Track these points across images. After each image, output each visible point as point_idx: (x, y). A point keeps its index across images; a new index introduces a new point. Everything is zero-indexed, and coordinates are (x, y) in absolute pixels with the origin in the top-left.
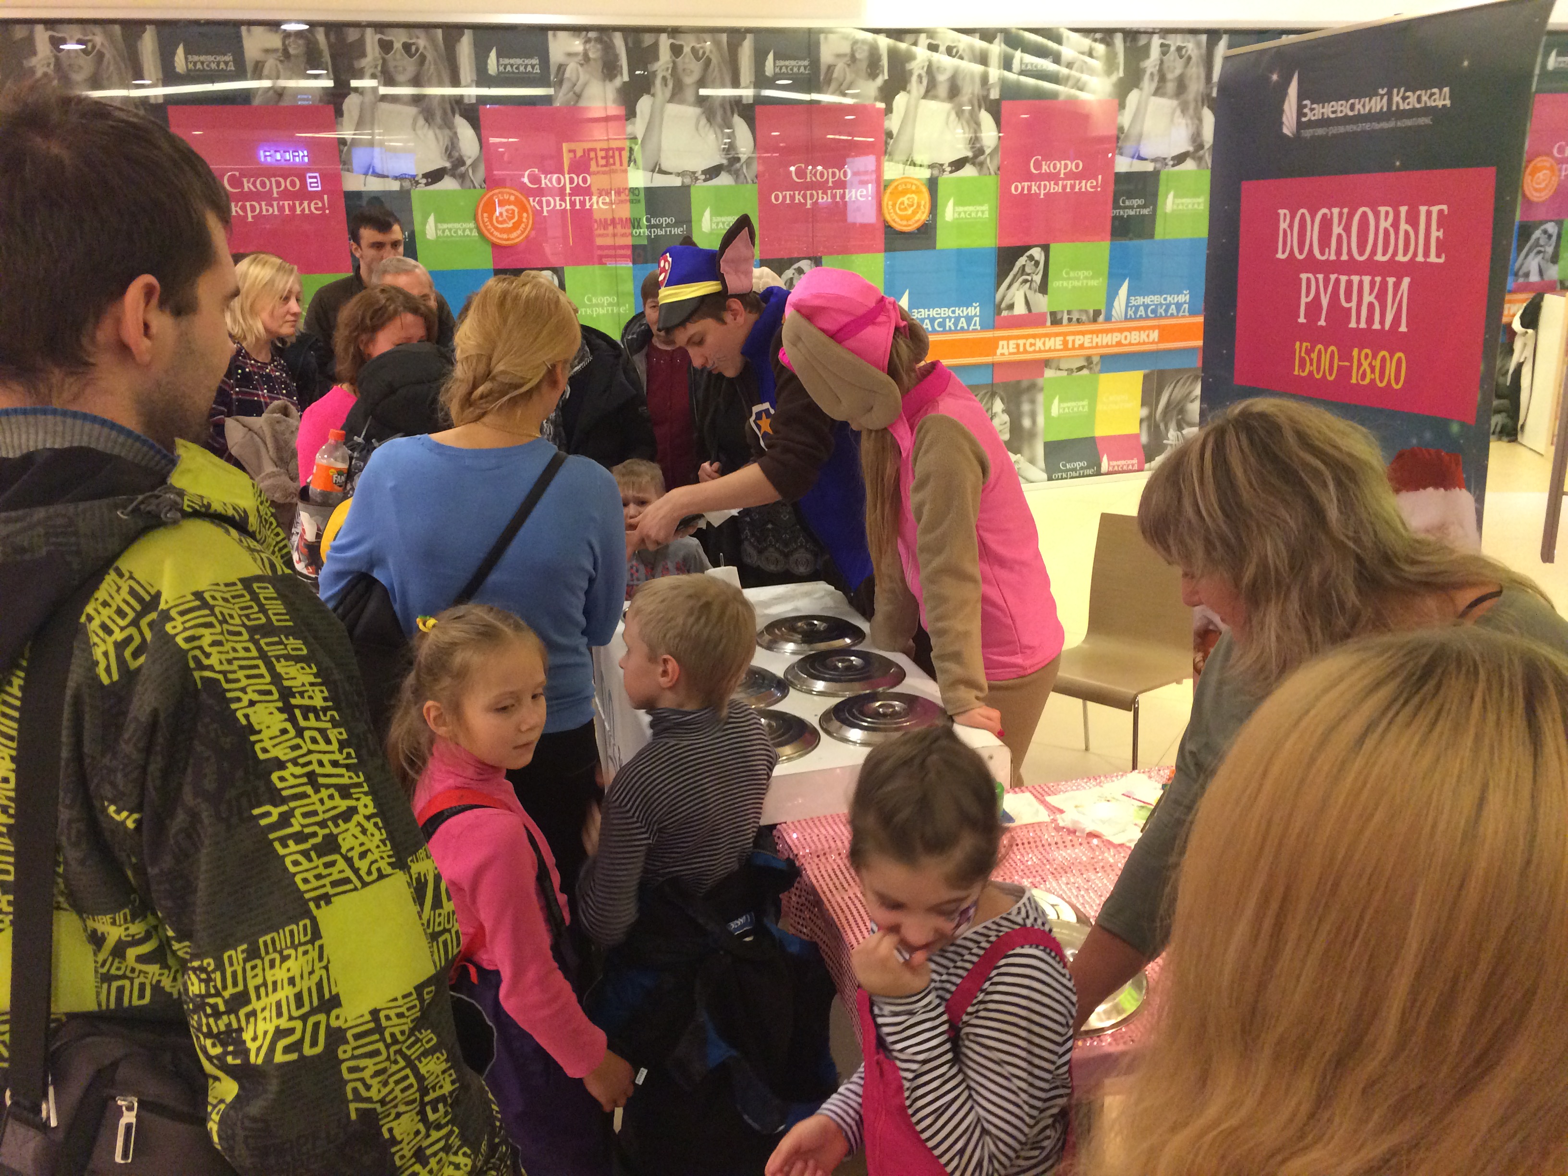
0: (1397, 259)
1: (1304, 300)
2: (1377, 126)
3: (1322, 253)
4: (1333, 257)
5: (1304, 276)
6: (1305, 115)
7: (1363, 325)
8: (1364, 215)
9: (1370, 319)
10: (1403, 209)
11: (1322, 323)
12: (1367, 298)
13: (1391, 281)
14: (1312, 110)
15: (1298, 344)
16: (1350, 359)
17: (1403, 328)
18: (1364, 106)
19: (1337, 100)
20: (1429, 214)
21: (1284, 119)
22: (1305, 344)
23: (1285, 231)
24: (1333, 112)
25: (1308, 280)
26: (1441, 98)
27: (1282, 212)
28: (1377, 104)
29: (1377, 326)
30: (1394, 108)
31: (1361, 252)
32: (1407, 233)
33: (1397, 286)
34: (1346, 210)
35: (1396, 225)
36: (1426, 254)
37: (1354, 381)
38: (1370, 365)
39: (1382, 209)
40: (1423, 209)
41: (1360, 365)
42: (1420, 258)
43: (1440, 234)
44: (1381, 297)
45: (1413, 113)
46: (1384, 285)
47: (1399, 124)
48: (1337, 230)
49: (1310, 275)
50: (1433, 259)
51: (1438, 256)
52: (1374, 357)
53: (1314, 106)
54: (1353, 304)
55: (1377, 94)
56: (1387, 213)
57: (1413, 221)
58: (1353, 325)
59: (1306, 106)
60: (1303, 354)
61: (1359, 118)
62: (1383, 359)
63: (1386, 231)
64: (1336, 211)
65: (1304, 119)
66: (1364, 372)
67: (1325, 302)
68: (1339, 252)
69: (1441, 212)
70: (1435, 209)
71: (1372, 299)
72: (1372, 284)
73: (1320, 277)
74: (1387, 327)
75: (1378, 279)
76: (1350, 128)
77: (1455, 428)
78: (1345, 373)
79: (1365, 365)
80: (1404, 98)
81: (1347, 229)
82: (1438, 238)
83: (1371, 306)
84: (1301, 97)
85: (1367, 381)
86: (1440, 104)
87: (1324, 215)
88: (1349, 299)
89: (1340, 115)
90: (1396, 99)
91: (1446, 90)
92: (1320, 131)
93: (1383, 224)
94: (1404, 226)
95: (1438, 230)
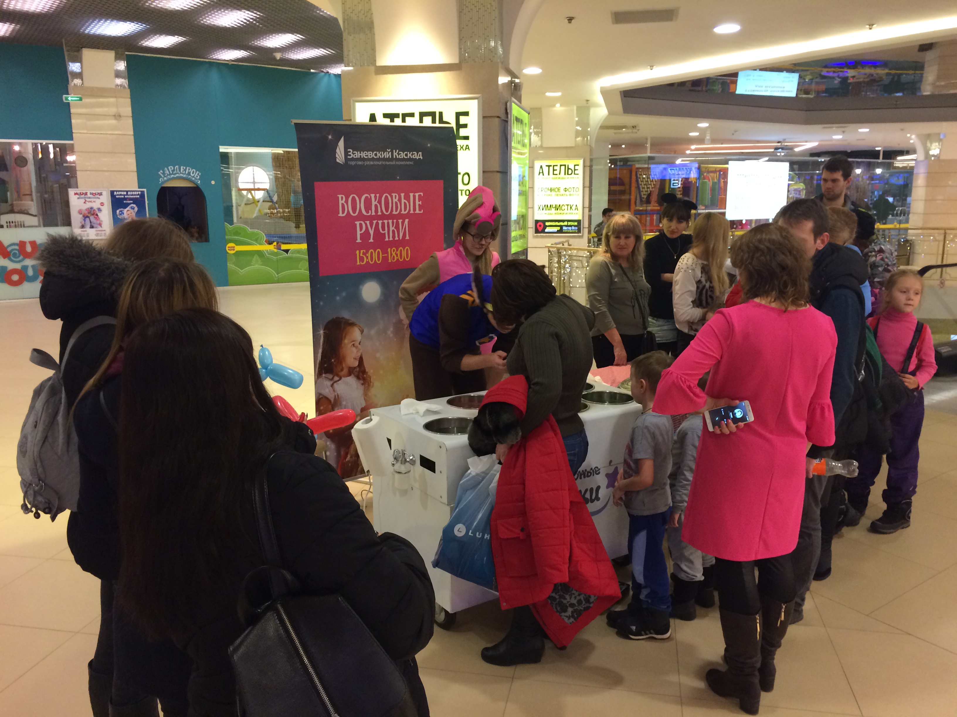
1: (359, 232)
2: (387, 163)
4: (373, 214)
5: (358, 223)
6: (350, 155)
7: (391, 239)
8: (386, 197)
9: (394, 237)
10: (402, 195)
11: (371, 240)
13: (400, 221)
14: (353, 154)
15: (358, 252)
16: (387, 253)
17: (407, 238)
18: (381, 154)
19: (367, 151)
20: (414, 196)
21: (337, 156)
22: (362, 251)
23: (343, 204)
24: (366, 156)
25: (361, 225)
26: (418, 156)
27: (340, 196)
28: (387, 155)
29: (397, 238)
30: (394, 157)
32: (405, 203)
33: (403, 223)
34: (378, 195)
35: (400, 200)
36: (414, 209)
37: (390, 261)
39: (394, 195)
40: (411, 195)
41: (391, 254)
42: (412, 212)
44: (397, 227)
45: (403, 160)
46: (397, 223)
47: (397, 163)
48: (374, 203)
49: (362, 222)
50: (417, 211)
51: (420, 211)
52: (397, 250)
54: (386, 231)
55: (387, 151)
56: (396, 196)
57: (407, 198)
58: (387, 239)
59: (350, 152)
60: (361, 255)
61: (379, 159)
62: (401, 250)
63: (396, 203)
64: (373, 196)
66: (394, 257)
67: (372, 232)
68: (376, 211)
69: (419, 196)
71: (393, 228)
72: (393, 223)
73: (368, 222)
74: (401, 238)
75: (395, 221)
76: (376, 163)
78: (385, 259)
79: (394, 254)
80: (399, 154)
81: (380, 202)
82: (419, 205)
83: (393, 231)
84: (346, 148)
85: (396, 259)
87: (366, 197)
88: (383, 229)
89: (369, 157)
90: (395, 154)
92: (359, 163)
93: (394, 200)
94: (403, 201)
95: (419, 201)
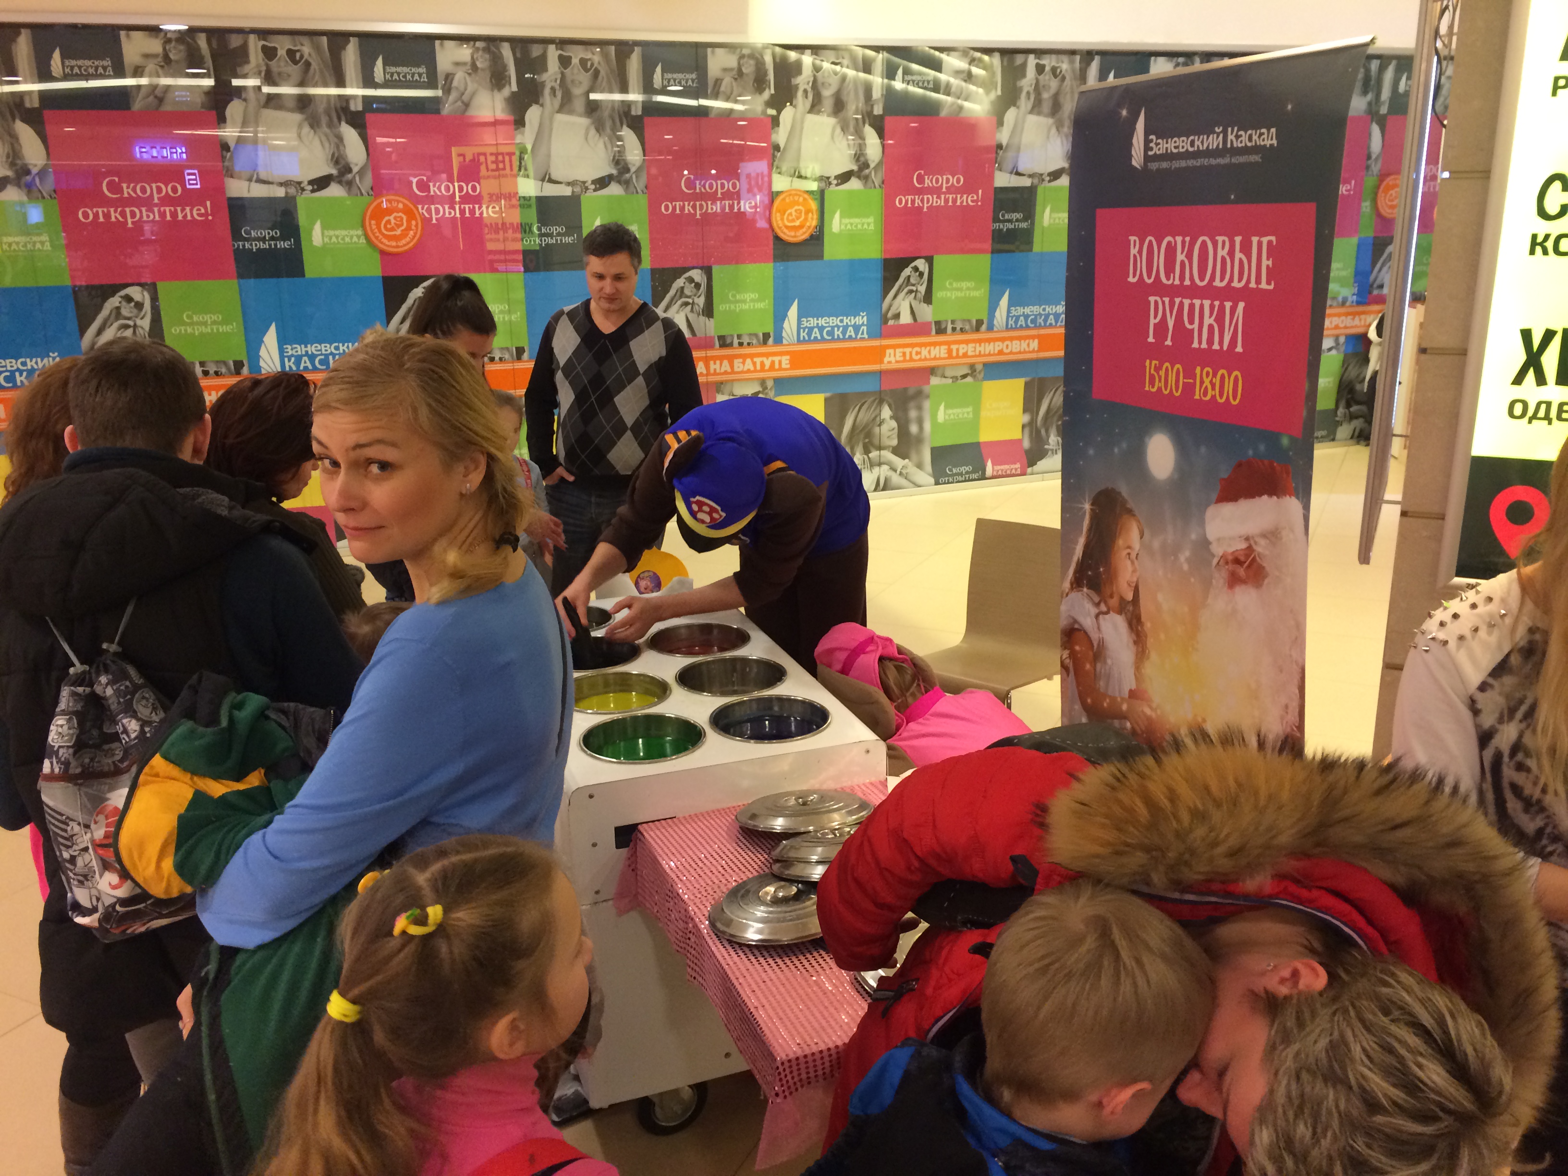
0: (1233, 285)
1: (1153, 321)
2: (1213, 161)
3: (1168, 279)
4: (1177, 282)
5: (1152, 299)
6: (1152, 149)
7: (1204, 345)
8: (1204, 243)
9: (1210, 341)
10: (1238, 239)
11: (1168, 342)
12: (1208, 321)
13: (1228, 305)
14: (1157, 144)
15: (1148, 362)
16: (1194, 377)
17: (1239, 349)
18: (1202, 142)
19: (1179, 137)
20: (1260, 244)
21: (1133, 153)
22: (1154, 362)
23: (1135, 256)
24: (1175, 147)
25: (1156, 302)
26: (1268, 138)
27: (1132, 238)
28: (1213, 142)
29: (1216, 346)
30: (1229, 146)
31: (1202, 279)
32: (1241, 261)
33: (1233, 310)
34: (1188, 239)
35: (1231, 253)
36: (1258, 281)
37: (1197, 397)
38: (1211, 382)
39: (1220, 239)
40: (1255, 240)
41: (1202, 382)
42: (1253, 285)
43: (1270, 263)
44: (1220, 320)
45: (1245, 151)
46: (1222, 308)
47: (1233, 160)
48: (1180, 257)
49: (1158, 299)
50: (1264, 285)
51: (1268, 283)
52: (1215, 375)
53: (1160, 141)
54: (1196, 326)
55: (1214, 132)
56: (1224, 242)
57: (1246, 248)
58: (1195, 345)
59: (1152, 141)
60: (1152, 372)
61: (1198, 154)
62: (1223, 377)
63: (1223, 259)
64: (1179, 239)
65: (1150, 153)
66: (1206, 388)
67: (1171, 323)
68: (1182, 278)
69: (1270, 242)
70: (1265, 240)
71: (1211, 321)
72: (1212, 307)
73: (1167, 300)
74: (1225, 348)
75: (1217, 303)
76: (1191, 163)
77: (1285, 441)
78: (1189, 389)
79: (1207, 382)
80: (1238, 137)
81: (1189, 256)
82: (1268, 266)
83: (1211, 327)
84: (1147, 133)
85: (1208, 398)
86: (1268, 143)
87: (1169, 243)
88: (1191, 322)
89: (1181, 150)
90: (1231, 137)
91: (1273, 130)
92: (1165, 165)
93: (1221, 253)
94: (1238, 255)
95: (1268, 259)
